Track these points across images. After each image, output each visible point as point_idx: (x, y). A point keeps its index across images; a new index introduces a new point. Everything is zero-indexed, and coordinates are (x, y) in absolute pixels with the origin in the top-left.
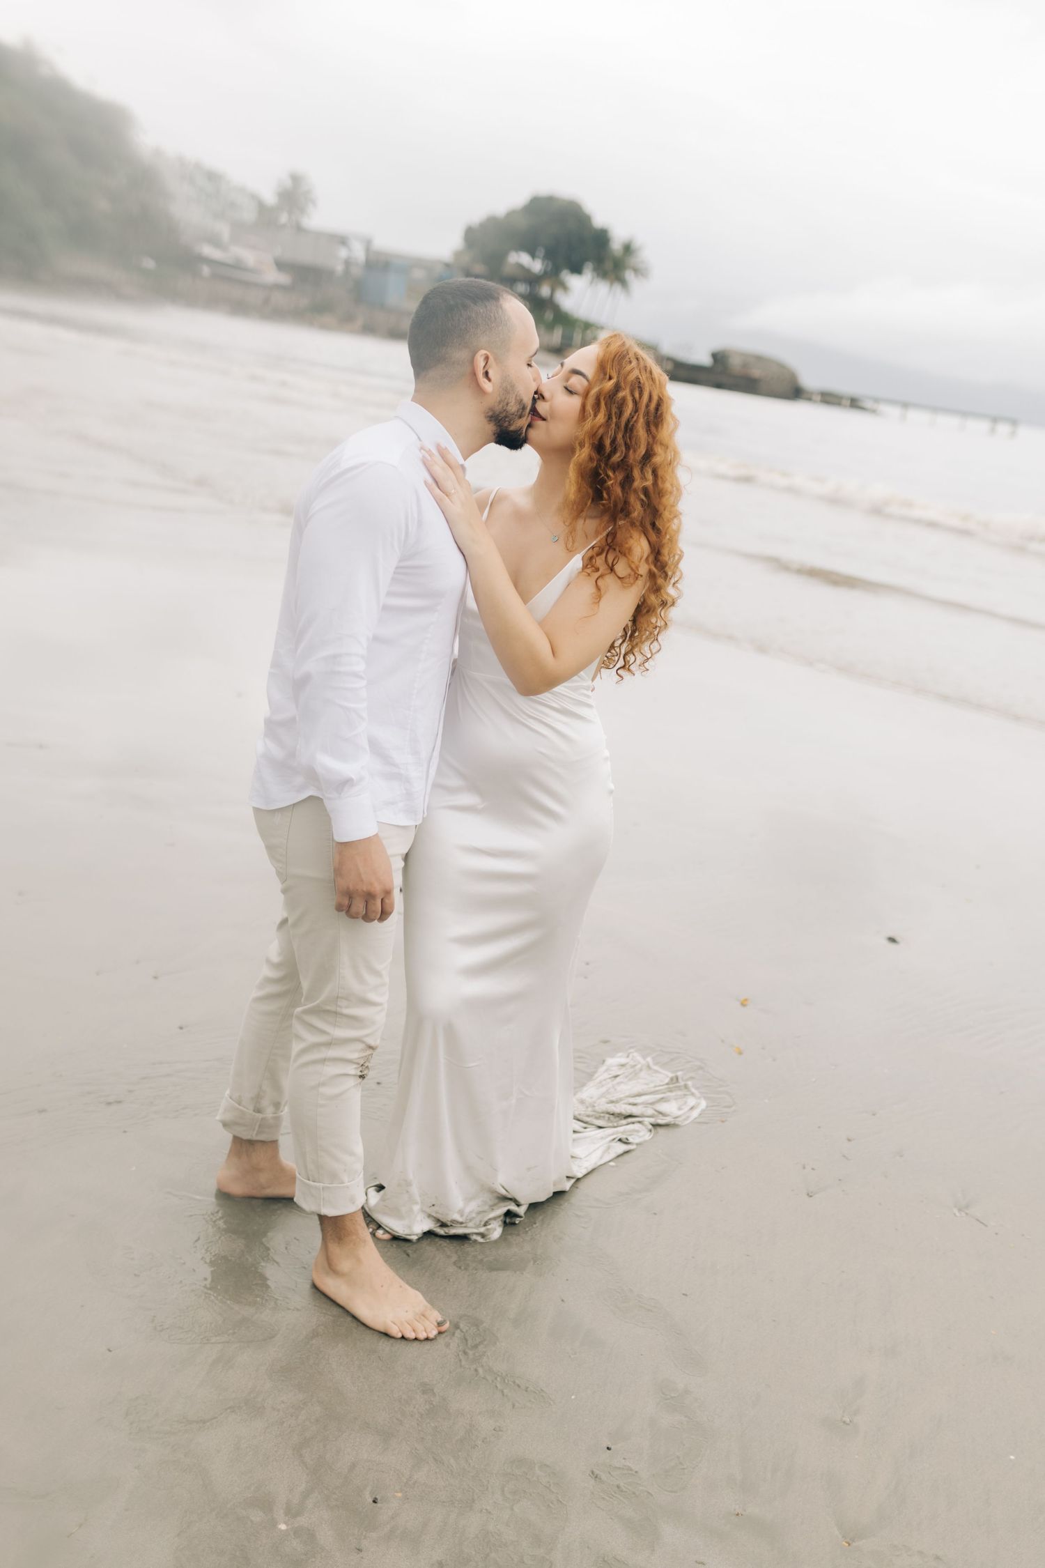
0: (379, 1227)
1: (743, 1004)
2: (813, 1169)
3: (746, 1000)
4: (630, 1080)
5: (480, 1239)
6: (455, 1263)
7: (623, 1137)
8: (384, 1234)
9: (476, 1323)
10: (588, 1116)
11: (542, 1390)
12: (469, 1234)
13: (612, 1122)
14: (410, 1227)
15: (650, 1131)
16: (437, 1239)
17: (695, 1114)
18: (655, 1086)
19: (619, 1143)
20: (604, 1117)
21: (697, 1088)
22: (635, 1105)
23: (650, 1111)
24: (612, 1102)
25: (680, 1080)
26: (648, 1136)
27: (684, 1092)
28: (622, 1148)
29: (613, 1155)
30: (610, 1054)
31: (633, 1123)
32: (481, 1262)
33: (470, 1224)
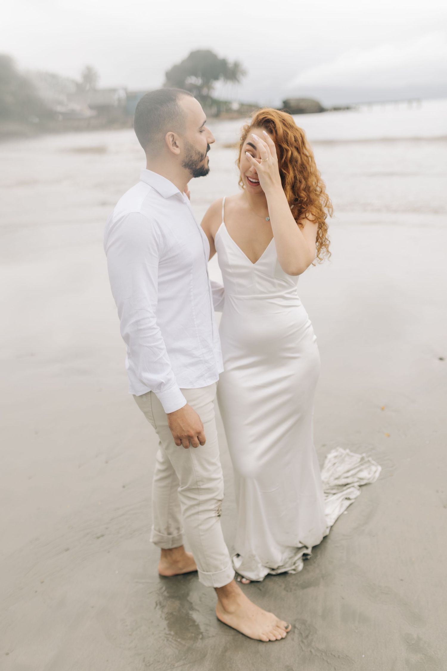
0: (243, 577)
1: (383, 409)
4: (342, 464)
5: (293, 572)
6: (285, 589)
7: (347, 496)
8: (246, 581)
9: (304, 622)
10: (328, 489)
11: (347, 656)
12: (288, 571)
13: (339, 490)
14: (258, 575)
15: (358, 490)
16: (272, 577)
17: (377, 475)
18: (354, 465)
19: (346, 501)
20: (335, 488)
21: (374, 461)
22: (347, 477)
23: (356, 480)
24: (336, 479)
25: (365, 458)
26: (358, 493)
27: (370, 464)
28: (349, 502)
29: (344, 508)
30: (329, 452)
31: (349, 488)
32: (297, 585)
33: (287, 565)
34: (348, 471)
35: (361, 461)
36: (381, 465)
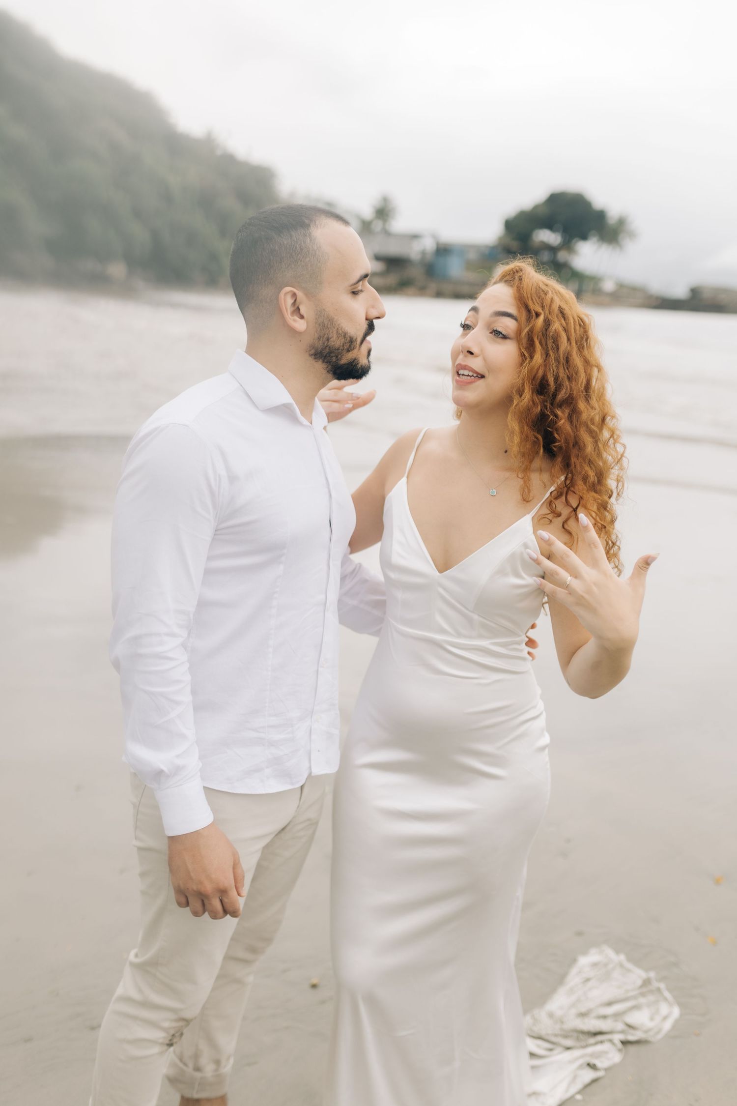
1: (717, 881)
4: (601, 984)
7: (592, 1061)
13: (580, 1042)
15: (620, 1050)
17: (667, 1025)
18: (628, 991)
19: (587, 1069)
20: (572, 1036)
21: (670, 992)
22: (604, 1017)
23: (620, 1026)
24: (581, 1014)
25: (654, 980)
26: (618, 1057)
27: (658, 997)
28: (592, 1075)
29: (579, 1086)
30: (585, 952)
31: (602, 1042)
34: (610, 1004)
35: (641, 987)
36: (681, 1005)
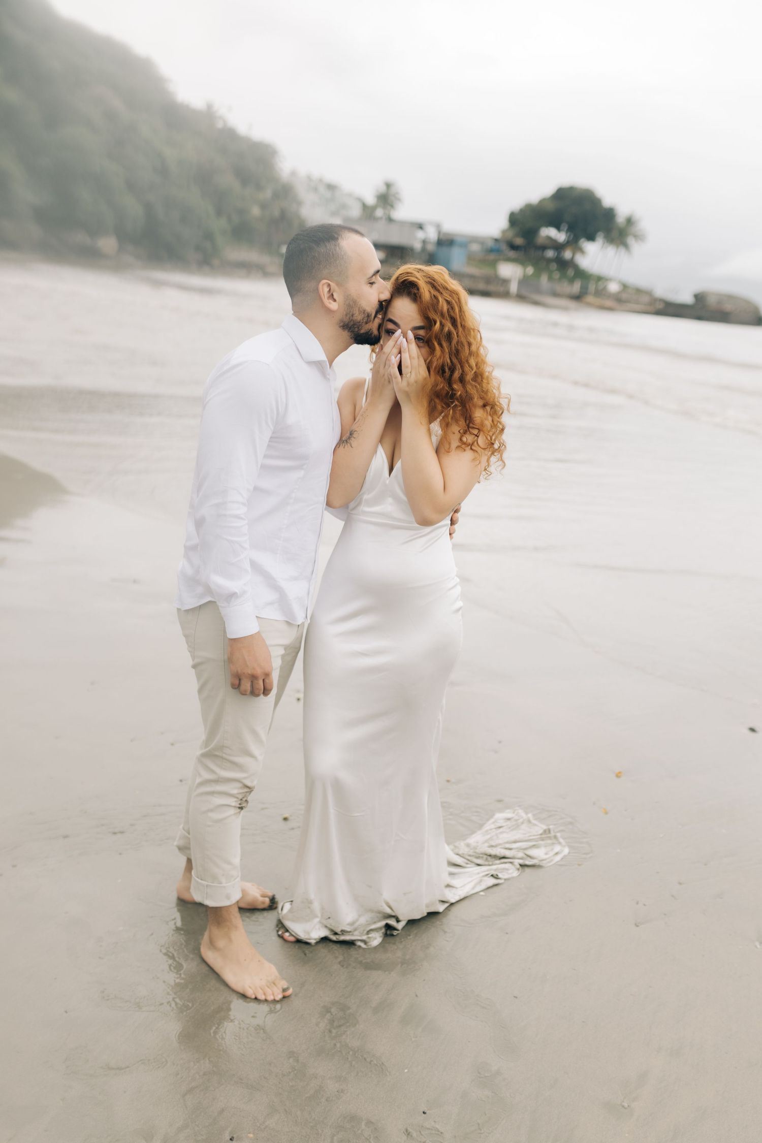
0: (287, 931)
1: (618, 775)
2: (645, 905)
3: (620, 773)
4: (512, 830)
5: (362, 945)
6: (340, 963)
7: (494, 873)
8: (289, 936)
9: (344, 1008)
11: (382, 1063)
12: (355, 940)
13: (489, 861)
14: (308, 933)
15: (518, 869)
16: (331, 944)
17: (558, 858)
18: (530, 836)
19: (491, 878)
20: (482, 857)
21: (564, 839)
22: (510, 849)
23: (520, 855)
24: (492, 846)
25: (552, 832)
26: (515, 874)
27: (554, 841)
28: (493, 881)
29: (483, 887)
30: (501, 811)
31: (506, 863)
32: (361, 962)
33: (356, 933)
34: (515, 842)
35: (541, 834)
36: (570, 847)
